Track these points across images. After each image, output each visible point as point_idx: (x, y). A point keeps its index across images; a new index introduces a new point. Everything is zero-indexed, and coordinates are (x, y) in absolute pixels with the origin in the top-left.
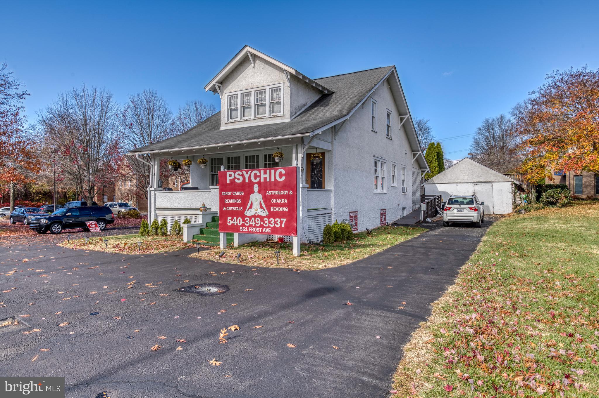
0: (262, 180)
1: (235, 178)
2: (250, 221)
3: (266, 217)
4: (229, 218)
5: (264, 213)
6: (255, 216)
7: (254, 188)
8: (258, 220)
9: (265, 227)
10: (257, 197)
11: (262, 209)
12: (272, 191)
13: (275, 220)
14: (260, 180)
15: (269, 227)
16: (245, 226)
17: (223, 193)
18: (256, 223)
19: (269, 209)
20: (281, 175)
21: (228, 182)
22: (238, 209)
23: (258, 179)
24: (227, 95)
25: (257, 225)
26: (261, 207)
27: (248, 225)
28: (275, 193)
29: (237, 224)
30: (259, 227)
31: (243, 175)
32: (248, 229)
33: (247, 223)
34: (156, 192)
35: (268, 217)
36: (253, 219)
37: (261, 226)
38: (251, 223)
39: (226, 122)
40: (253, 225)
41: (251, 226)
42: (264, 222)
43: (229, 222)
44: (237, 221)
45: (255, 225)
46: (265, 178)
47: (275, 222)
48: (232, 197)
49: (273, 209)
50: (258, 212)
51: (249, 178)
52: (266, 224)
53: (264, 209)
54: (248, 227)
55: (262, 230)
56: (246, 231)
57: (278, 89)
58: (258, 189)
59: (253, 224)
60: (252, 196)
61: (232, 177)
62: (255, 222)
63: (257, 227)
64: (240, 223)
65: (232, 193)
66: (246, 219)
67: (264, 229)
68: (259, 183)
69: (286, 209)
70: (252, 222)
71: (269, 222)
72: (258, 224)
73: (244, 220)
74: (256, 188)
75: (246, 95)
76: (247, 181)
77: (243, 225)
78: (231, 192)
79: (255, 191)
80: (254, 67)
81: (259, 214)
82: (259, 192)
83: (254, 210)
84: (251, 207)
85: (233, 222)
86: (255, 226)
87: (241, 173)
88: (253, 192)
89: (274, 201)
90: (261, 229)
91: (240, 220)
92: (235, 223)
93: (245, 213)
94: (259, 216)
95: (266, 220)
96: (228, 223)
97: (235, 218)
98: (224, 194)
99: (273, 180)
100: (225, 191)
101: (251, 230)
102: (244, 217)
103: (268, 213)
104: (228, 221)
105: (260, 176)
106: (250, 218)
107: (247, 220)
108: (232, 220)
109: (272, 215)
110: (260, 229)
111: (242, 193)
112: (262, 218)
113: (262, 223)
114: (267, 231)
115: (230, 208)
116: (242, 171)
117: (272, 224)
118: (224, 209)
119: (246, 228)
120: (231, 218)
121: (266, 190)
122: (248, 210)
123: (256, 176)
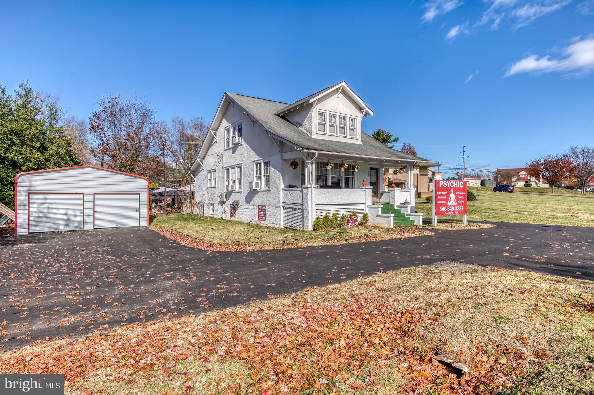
1: (443, 184)
4: (440, 207)
5: (455, 204)
6: (452, 206)
10: (453, 196)
15: (457, 211)
17: (437, 192)
20: (462, 185)
21: (440, 186)
22: (444, 202)
24: (318, 110)
26: (454, 201)
28: (459, 193)
31: (447, 183)
32: (449, 213)
35: (457, 206)
37: (454, 211)
39: (318, 132)
41: (450, 211)
47: (459, 208)
48: (442, 195)
49: (459, 202)
51: (450, 185)
52: (456, 209)
55: (455, 213)
58: (453, 191)
60: (450, 195)
61: (442, 184)
65: (442, 193)
69: (463, 202)
75: (333, 116)
76: (448, 186)
77: (447, 211)
80: (338, 97)
81: (453, 204)
82: (453, 193)
84: (450, 201)
85: (442, 210)
86: (452, 211)
88: (451, 193)
91: (445, 208)
99: (459, 187)
100: (439, 192)
102: (447, 206)
103: (457, 204)
105: (454, 184)
108: (442, 208)
109: (459, 204)
110: (453, 213)
112: (454, 206)
115: (441, 202)
121: (456, 192)
122: (449, 203)
123: (452, 184)
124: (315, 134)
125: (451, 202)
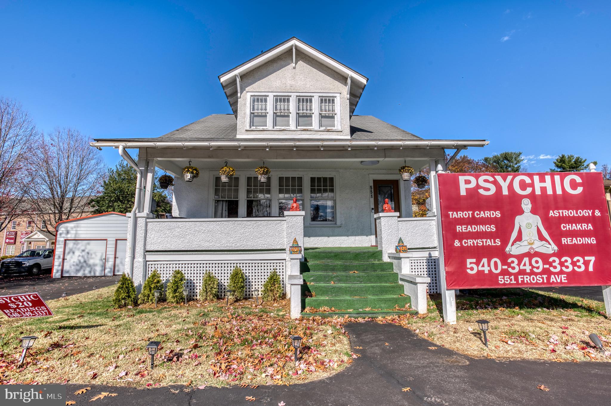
0: (538, 192)
1: (478, 186)
2: (519, 265)
3: (554, 255)
4: (469, 261)
6: (530, 255)
7: (523, 206)
8: (537, 262)
9: (554, 274)
10: (530, 221)
11: (544, 242)
12: (561, 211)
13: (572, 260)
14: (534, 191)
15: (561, 272)
16: (510, 274)
17: (450, 213)
18: (533, 267)
19: (558, 242)
20: (574, 185)
21: (463, 193)
22: (489, 242)
23: (529, 190)
24: (249, 94)
25: (535, 270)
26: (541, 238)
27: (516, 270)
28: (566, 213)
29: (490, 271)
30: (541, 273)
31: (495, 183)
32: (516, 279)
33: (513, 268)
34: (148, 220)
35: (559, 255)
36: (526, 260)
37: (546, 271)
38: (522, 267)
39: (248, 128)
40: (528, 271)
41: (522, 272)
42: (550, 264)
43: (472, 269)
44: (489, 265)
45: (531, 270)
46: (543, 189)
47: (574, 264)
48: (473, 221)
49: (564, 241)
50: (534, 246)
51: (510, 186)
52: (555, 267)
53: (547, 241)
54: (516, 275)
55: (548, 279)
56: (513, 282)
57: (330, 100)
58: (530, 206)
59: (528, 269)
60: (518, 220)
61: (473, 185)
62: (531, 264)
63: (536, 274)
64: (496, 268)
65: (473, 214)
66: (509, 261)
67: (552, 276)
68: (532, 197)
69: (591, 241)
70: (525, 265)
71: (562, 264)
72: (538, 268)
73: (504, 263)
74: (526, 205)
75: (282, 99)
76: (505, 192)
77: (504, 273)
78: (470, 212)
79: (525, 210)
80: (294, 68)
81: (537, 250)
82: (534, 211)
83: (526, 243)
84: (519, 238)
85: (480, 268)
86: (532, 273)
87: (491, 179)
88: (520, 212)
89: (565, 227)
90: (545, 276)
91: (496, 263)
92: (486, 270)
93: (507, 249)
94: (537, 254)
95: (554, 261)
96: (469, 271)
97: (485, 260)
98: (453, 215)
99: (559, 192)
100: (453, 210)
101: (523, 281)
102: (504, 257)
103: (556, 248)
104: (469, 266)
105: (532, 185)
106: (520, 258)
107: (513, 262)
108: (477, 264)
110: (543, 278)
111: (498, 214)
113: (547, 266)
114: (559, 281)
115: (470, 242)
116: (493, 176)
117: (567, 267)
118: (457, 243)
119: (513, 277)
120: (474, 260)
121: (547, 209)
122: (513, 245)
123: (523, 185)
124: (244, 131)
125: (524, 243)
